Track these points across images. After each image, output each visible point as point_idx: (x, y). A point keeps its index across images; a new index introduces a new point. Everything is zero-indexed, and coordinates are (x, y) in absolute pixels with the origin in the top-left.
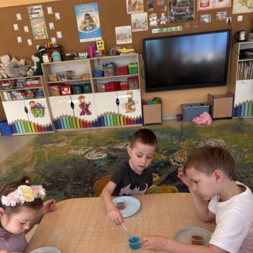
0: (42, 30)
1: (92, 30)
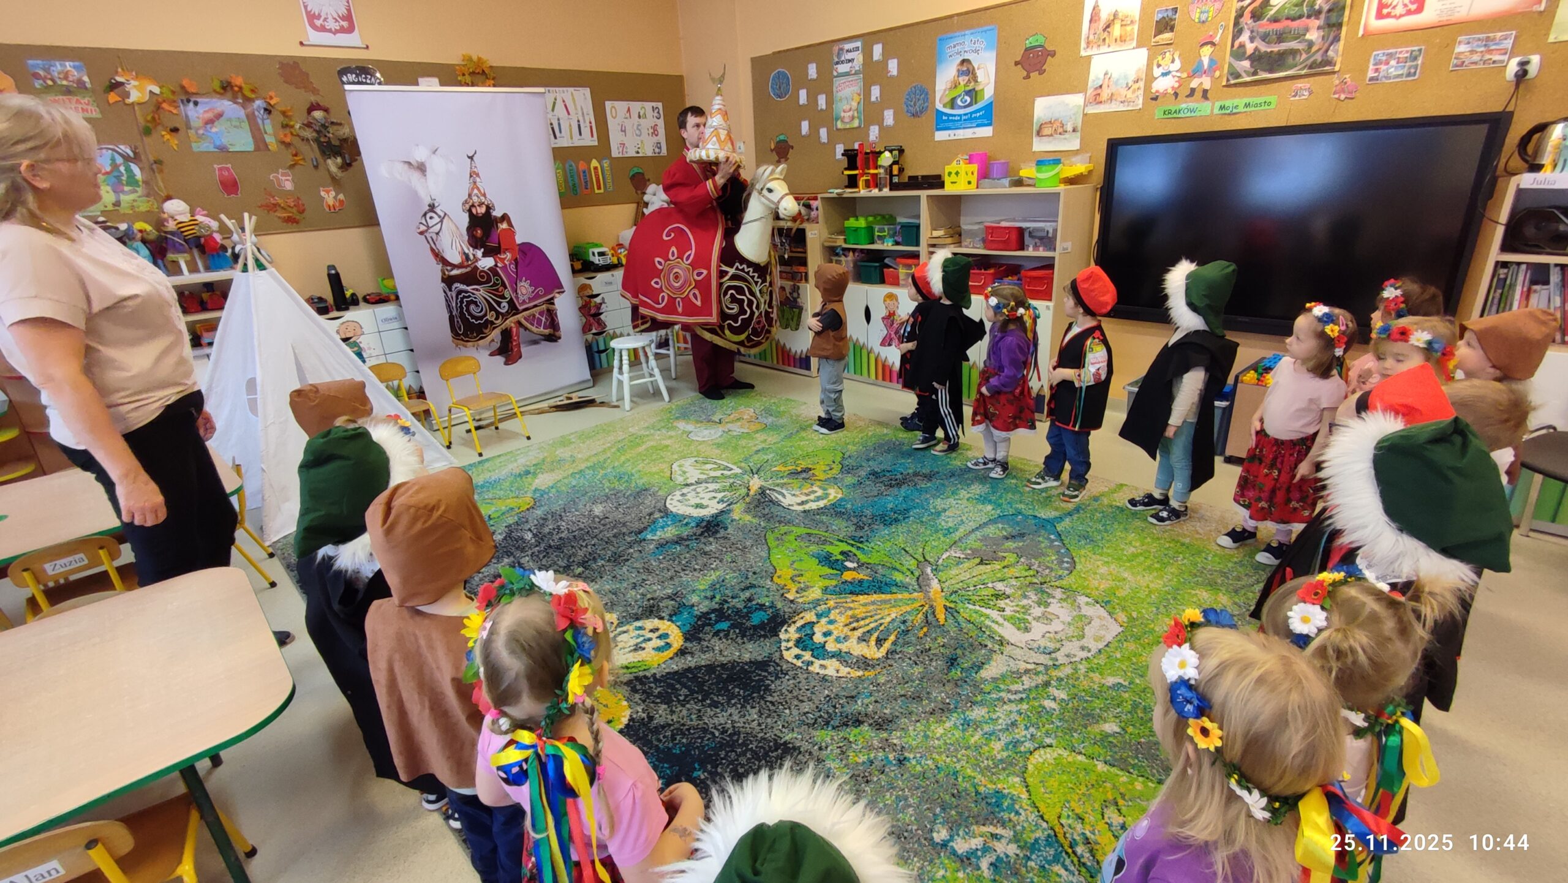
0: (854, 104)
1: (970, 105)
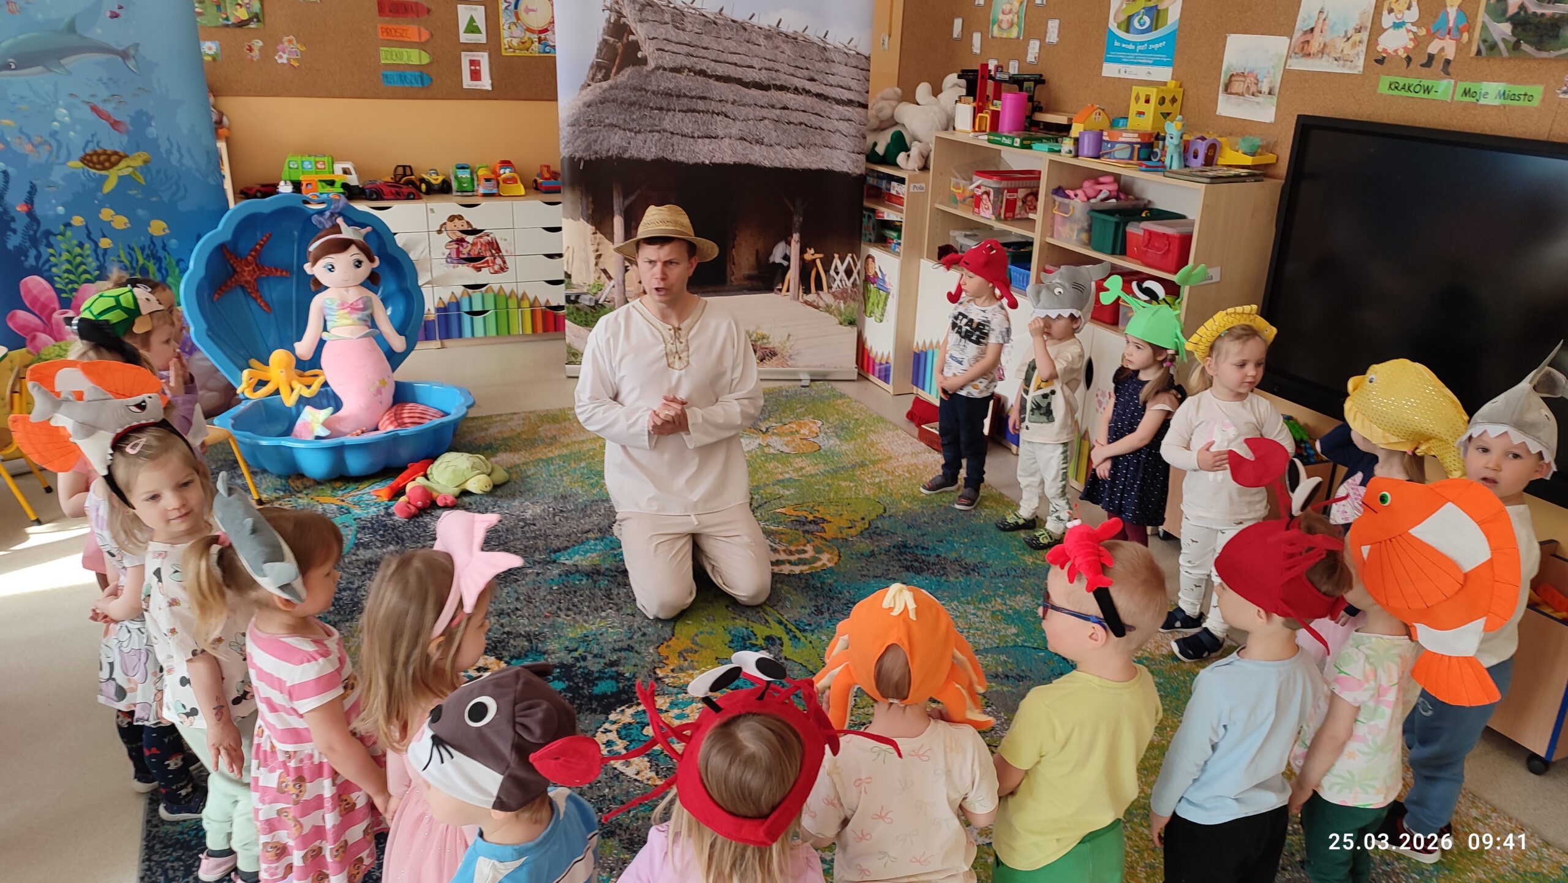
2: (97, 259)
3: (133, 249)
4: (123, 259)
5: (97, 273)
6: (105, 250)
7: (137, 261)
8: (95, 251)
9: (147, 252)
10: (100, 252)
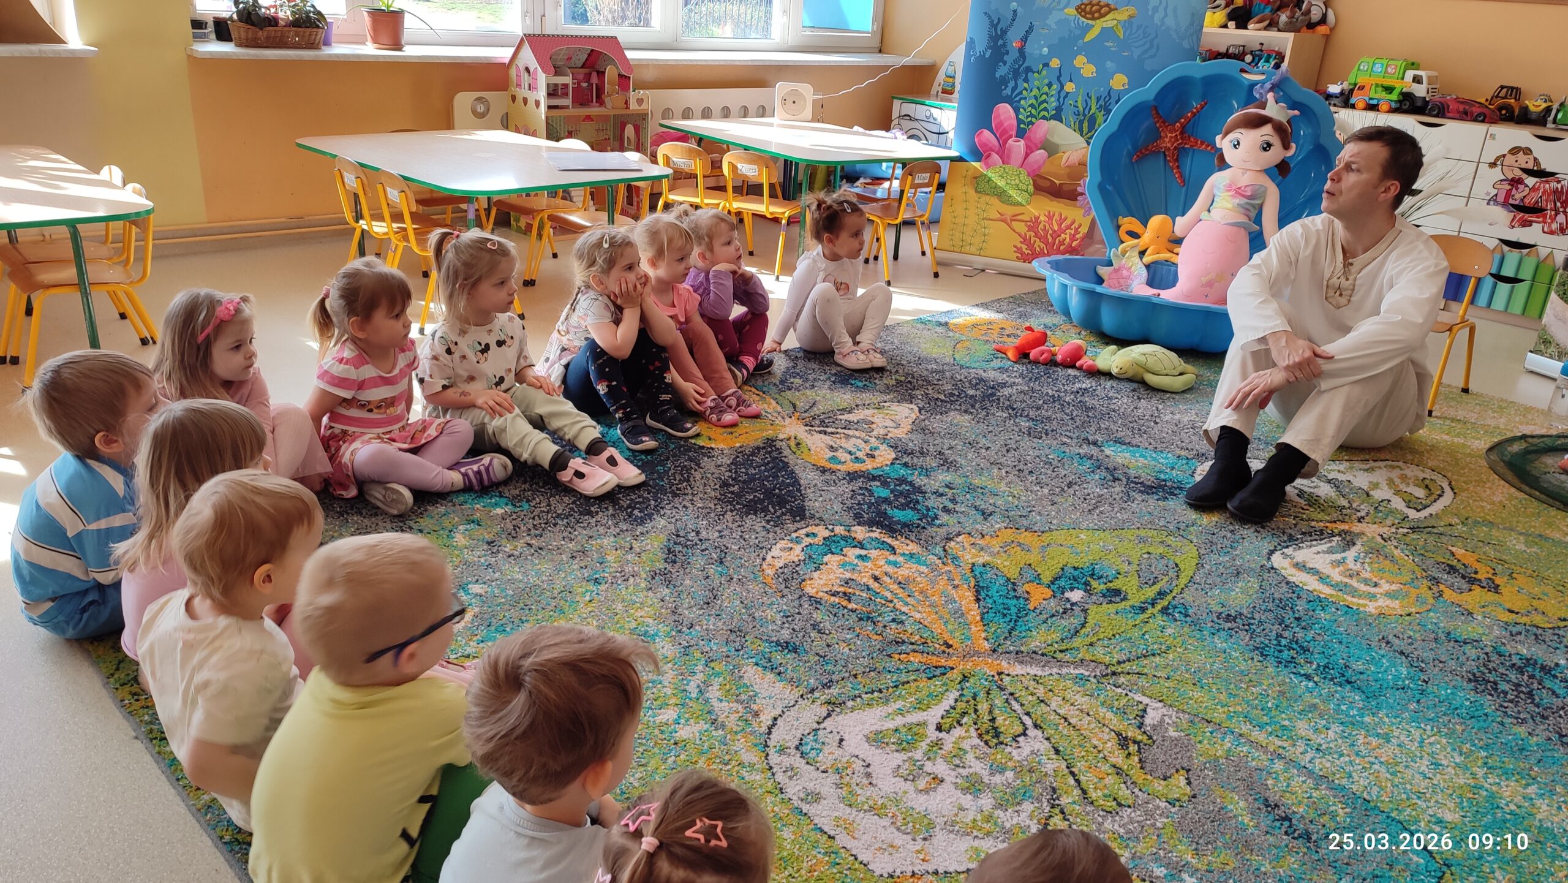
2: (1058, 100)
3: (1090, 98)
4: (1079, 105)
5: (1054, 112)
6: (1068, 93)
7: (1090, 109)
8: (1059, 93)
9: (1102, 102)
10: (1063, 95)
